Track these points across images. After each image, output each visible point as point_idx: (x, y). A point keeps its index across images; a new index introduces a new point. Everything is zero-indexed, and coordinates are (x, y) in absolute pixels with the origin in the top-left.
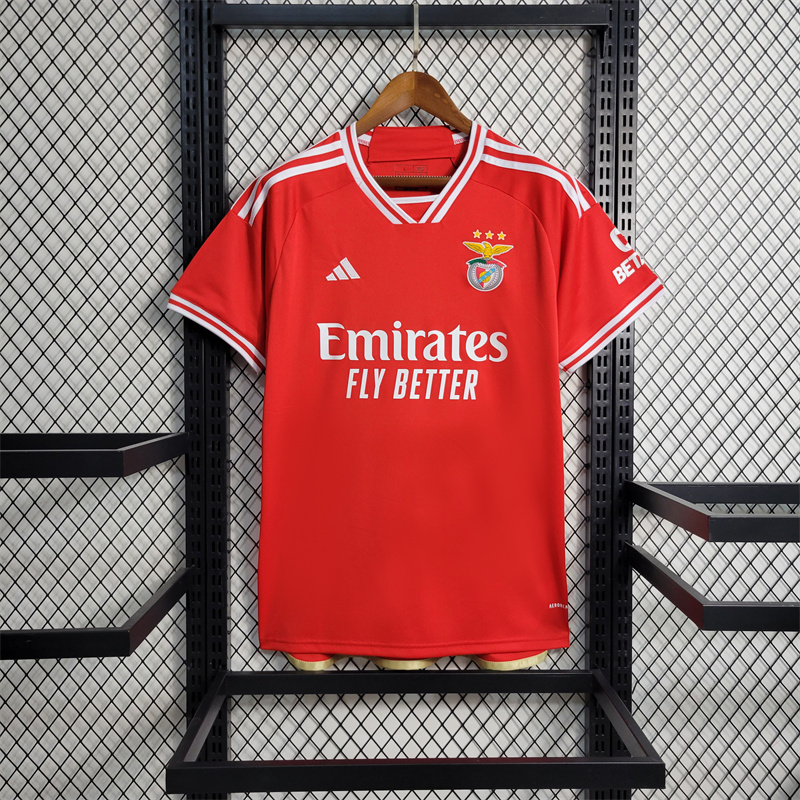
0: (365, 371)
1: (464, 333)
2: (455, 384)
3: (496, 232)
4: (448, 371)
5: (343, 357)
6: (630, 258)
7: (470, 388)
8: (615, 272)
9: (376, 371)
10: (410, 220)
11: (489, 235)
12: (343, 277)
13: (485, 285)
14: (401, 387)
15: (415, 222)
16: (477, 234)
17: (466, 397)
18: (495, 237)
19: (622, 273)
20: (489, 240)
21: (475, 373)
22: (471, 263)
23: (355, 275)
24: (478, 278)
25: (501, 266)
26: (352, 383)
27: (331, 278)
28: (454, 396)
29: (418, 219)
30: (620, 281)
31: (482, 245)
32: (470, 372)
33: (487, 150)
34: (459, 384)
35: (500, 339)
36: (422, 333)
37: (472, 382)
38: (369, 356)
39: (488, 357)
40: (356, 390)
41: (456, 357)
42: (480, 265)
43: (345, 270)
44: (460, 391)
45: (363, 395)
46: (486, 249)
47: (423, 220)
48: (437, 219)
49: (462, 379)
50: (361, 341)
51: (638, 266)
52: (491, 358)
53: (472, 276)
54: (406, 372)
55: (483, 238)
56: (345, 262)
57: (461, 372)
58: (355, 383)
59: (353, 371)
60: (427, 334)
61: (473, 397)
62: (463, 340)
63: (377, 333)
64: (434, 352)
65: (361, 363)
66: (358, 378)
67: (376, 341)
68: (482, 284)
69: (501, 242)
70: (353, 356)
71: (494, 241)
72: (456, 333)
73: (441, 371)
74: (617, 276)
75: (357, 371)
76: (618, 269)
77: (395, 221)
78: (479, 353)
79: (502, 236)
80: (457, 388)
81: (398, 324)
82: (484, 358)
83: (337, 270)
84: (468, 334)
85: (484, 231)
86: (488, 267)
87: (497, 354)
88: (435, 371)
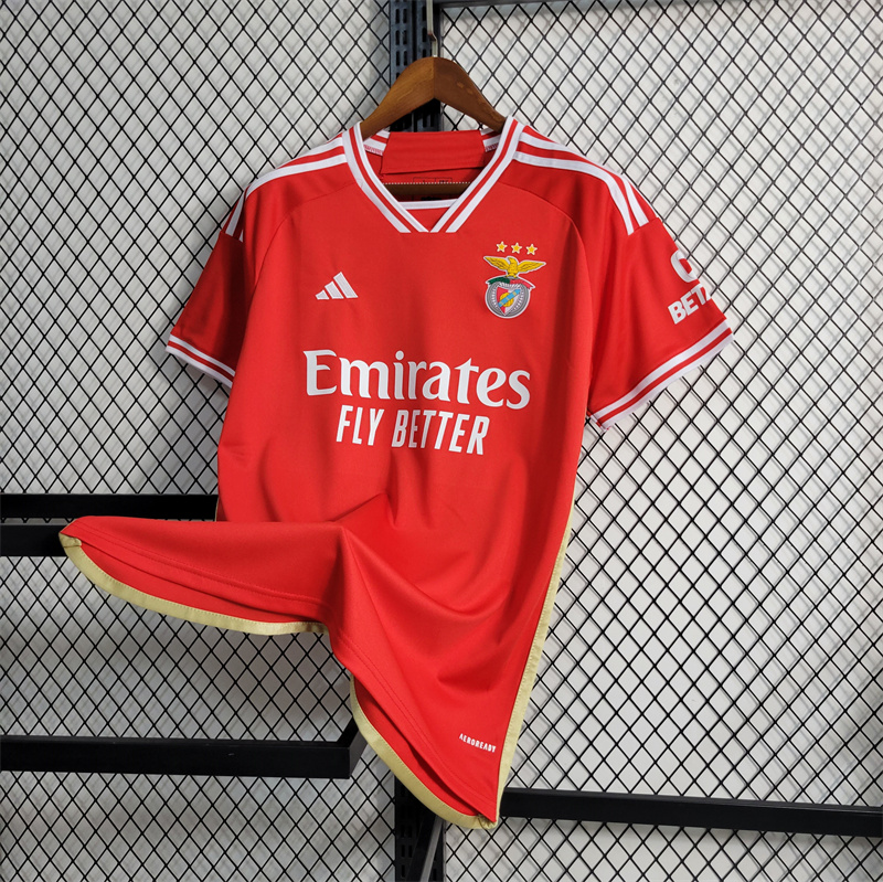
0: (360, 410)
1: (476, 369)
2: (458, 432)
3: (524, 245)
4: (451, 415)
5: (333, 390)
6: (693, 291)
7: (477, 439)
8: (671, 308)
9: (373, 411)
10: (421, 228)
11: (517, 248)
12: (336, 295)
13: (507, 310)
14: (400, 432)
15: (427, 231)
16: (501, 247)
17: (470, 450)
18: (524, 251)
19: (680, 310)
20: (515, 255)
21: (486, 421)
22: (491, 282)
23: (351, 294)
24: (498, 300)
25: (528, 287)
26: (343, 423)
27: (321, 296)
28: (454, 448)
29: (430, 227)
30: (677, 320)
31: (506, 260)
32: (479, 419)
33: (522, 147)
34: (462, 433)
35: (521, 379)
36: (423, 365)
37: (480, 431)
38: (364, 392)
39: (505, 403)
40: (348, 432)
41: (463, 398)
42: (502, 285)
43: (339, 288)
44: (463, 441)
45: (357, 440)
46: (512, 266)
47: (436, 229)
48: (454, 228)
49: (467, 426)
50: (355, 373)
51: (703, 302)
52: (509, 404)
53: (491, 298)
54: (405, 413)
55: (508, 252)
56: (340, 278)
57: (467, 417)
58: (348, 424)
59: (346, 409)
60: (428, 366)
61: (480, 451)
62: (474, 378)
63: (376, 365)
64: (435, 388)
65: (355, 400)
66: (351, 417)
67: (374, 375)
68: (503, 308)
69: (531, 257)
70: (346, 390)
71: (522, 256)
72: (466, 369)
73: (442, 414)
74: (674, 313)
75: (350, 408)
76: (677, 304)
77: (402, 229)
78: (493, 395)
79: (532, 250)
80: (459, 437)
81: (400, 355)
82: (500, 403)
83: (330, 287)
84: (481, 371)
85: (509, 243)
86: (511, 288)
87: (516, 398)
88: (434, 413)
